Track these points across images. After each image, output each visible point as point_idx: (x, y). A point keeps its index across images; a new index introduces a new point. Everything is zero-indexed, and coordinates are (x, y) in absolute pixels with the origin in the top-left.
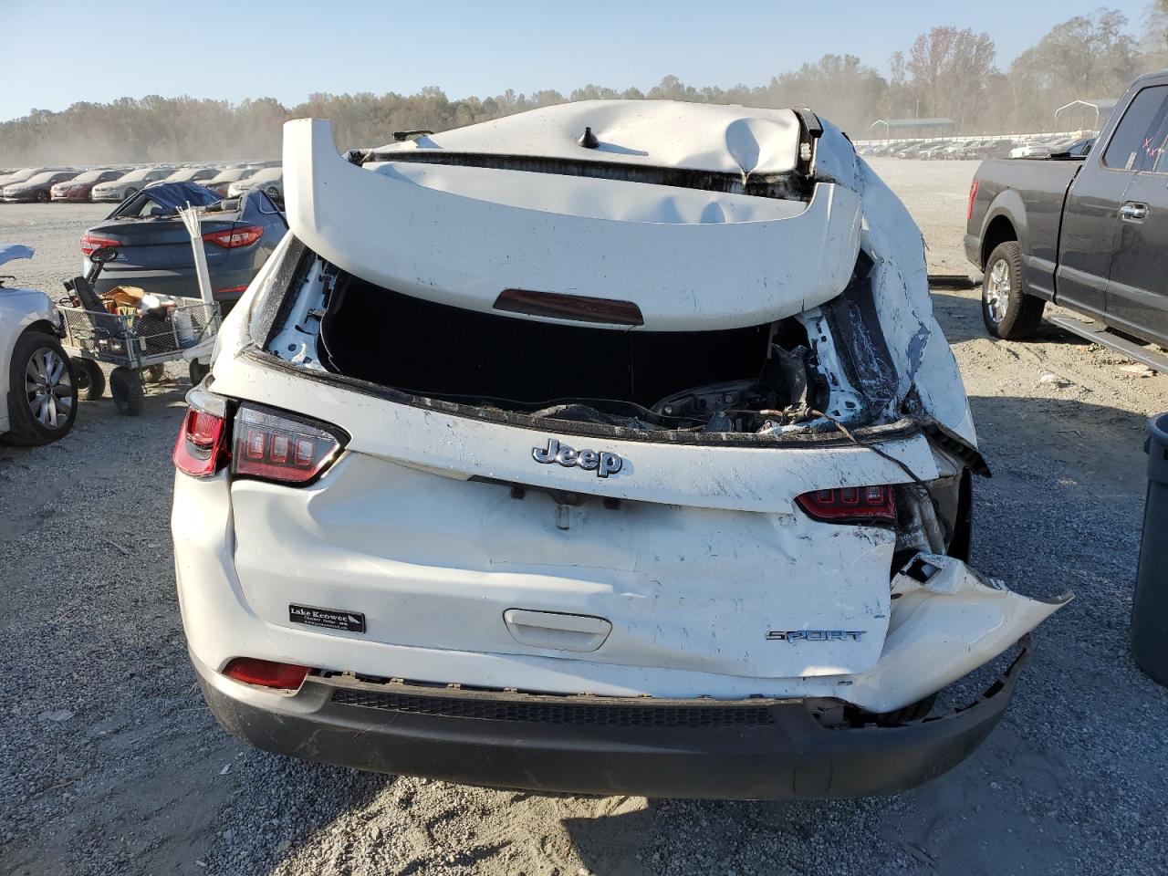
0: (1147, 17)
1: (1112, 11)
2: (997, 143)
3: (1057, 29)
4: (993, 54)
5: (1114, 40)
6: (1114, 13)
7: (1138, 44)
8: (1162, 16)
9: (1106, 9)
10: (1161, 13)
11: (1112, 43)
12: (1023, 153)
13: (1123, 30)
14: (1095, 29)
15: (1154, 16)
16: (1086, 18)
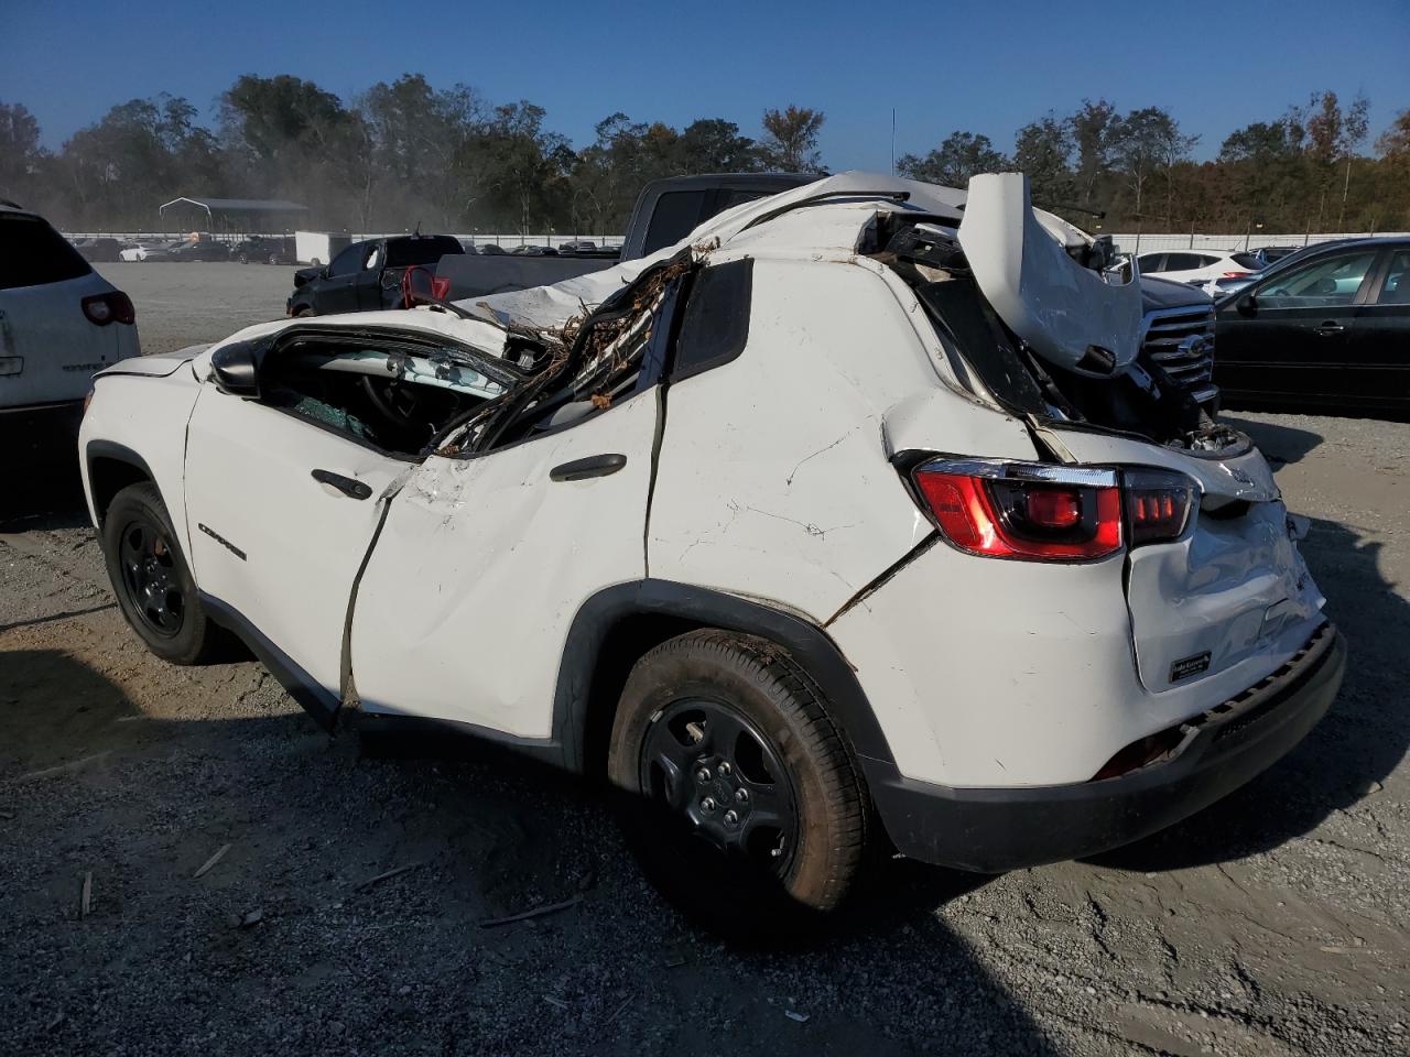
0: (217, 110)
1: (177, 98)
2: (100, 242)
3: (117, 110)
4: (37, 131)
5: (188, 133)
6: (180, 101)
7: (216, 139)
8: (234, 111)
9: (169, 95)
10: (231, 107)
11: (186, 135)
12: (138, 256)
13: (195, 122)
14: (162, 117)
15: (224, 110)
16: (148, 103)
